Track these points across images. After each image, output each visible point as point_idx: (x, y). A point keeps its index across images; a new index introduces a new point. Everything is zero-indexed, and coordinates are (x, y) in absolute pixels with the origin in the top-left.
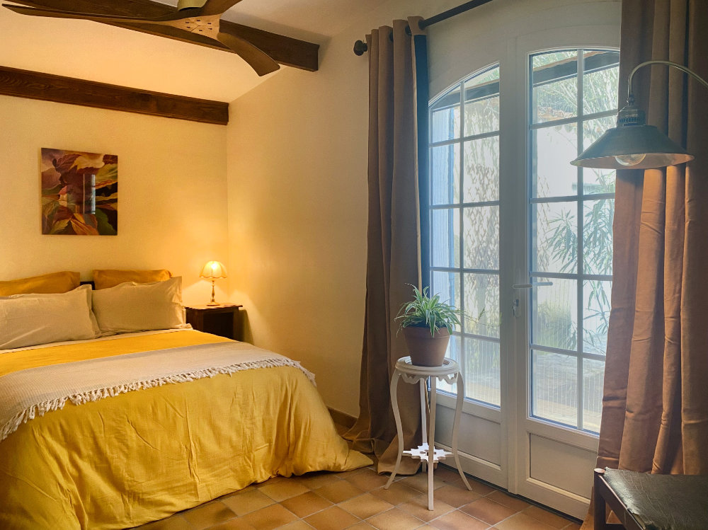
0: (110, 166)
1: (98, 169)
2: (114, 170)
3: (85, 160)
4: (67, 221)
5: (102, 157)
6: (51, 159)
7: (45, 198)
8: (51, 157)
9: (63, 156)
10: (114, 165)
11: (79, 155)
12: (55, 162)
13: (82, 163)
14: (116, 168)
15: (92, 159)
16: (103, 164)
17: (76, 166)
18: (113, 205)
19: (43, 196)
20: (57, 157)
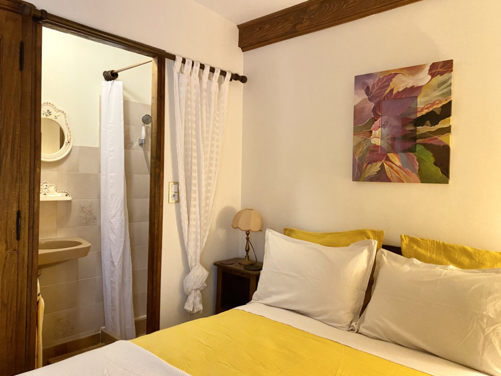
0: (439, 79)
1: (421, 87)
2: (447, 84)
3: (404, 78)
4: (379, 164)
5: (428, 68)
6: (363, 88)
7: (356, 137)
8: (364, 84)
9: (377, 79)
10: (446, 76)
11: (396, 74)
12: (367, 91)
13: (400, 84)
14: (450, 78)
15: (413, 75)
16: (430, 77)
17: (392, 90)
18: (442, 138)
19: (354, 135)
20: (371, 82)
